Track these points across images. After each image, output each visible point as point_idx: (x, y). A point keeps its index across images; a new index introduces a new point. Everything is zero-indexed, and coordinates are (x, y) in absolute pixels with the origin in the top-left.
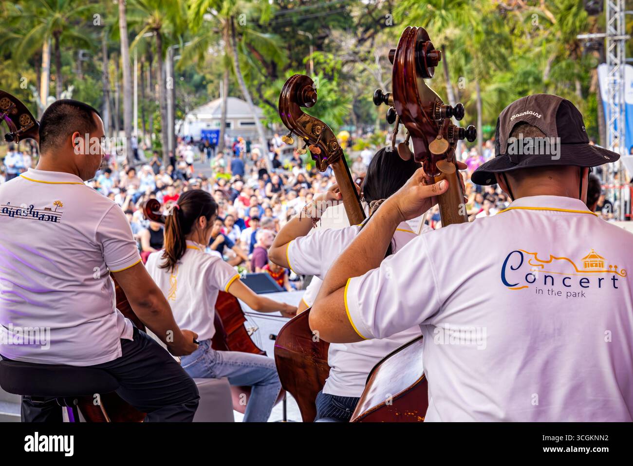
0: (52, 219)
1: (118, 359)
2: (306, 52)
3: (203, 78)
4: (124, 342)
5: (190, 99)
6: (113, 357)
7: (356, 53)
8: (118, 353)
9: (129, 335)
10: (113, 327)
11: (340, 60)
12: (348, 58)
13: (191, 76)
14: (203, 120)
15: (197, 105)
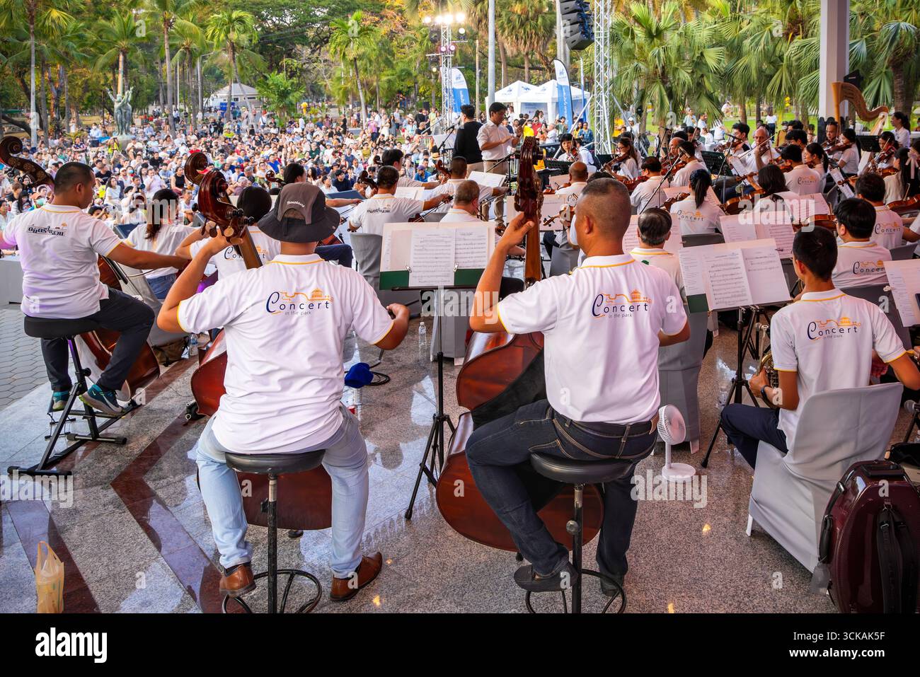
0: (61, 234)
1: (98, 312)
2: (281, 58)
3: (222, 72)
4: (102, 302)
5: (212, 86)
6: (94, 312)
7: (310, 59)
8: (99, 309)
9: (106, 296)
10: (95, 294)
11: (300, 63)
12: (305, 61)
13: (214, 71)
14: (221, 97)
15: (217, 89)
